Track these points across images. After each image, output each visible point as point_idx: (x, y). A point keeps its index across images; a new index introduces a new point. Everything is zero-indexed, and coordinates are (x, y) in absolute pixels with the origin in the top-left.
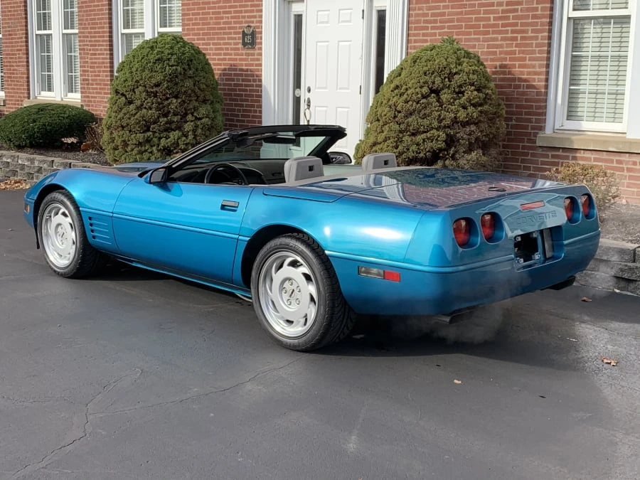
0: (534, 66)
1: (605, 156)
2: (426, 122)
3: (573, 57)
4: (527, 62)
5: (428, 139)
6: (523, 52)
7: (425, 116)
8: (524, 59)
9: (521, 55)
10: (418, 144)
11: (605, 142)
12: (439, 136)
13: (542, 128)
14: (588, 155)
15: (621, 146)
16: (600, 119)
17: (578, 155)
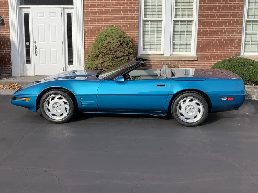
0: (134, 35)
1: (159, 61)
2: (121, 54)
3: (144, 32)
4: (132, 34)
5: (123, 59)
6: (130, 30)
7: (121, 52)
8: (131, 33)
9: (130, 31)
10: (120, 61)
11: (160, 57)
12: (126, 58)
13: (138, 54)
14: (154, 61)
15: (165, 58)
16: (153, 51)
17: (151, 62)
